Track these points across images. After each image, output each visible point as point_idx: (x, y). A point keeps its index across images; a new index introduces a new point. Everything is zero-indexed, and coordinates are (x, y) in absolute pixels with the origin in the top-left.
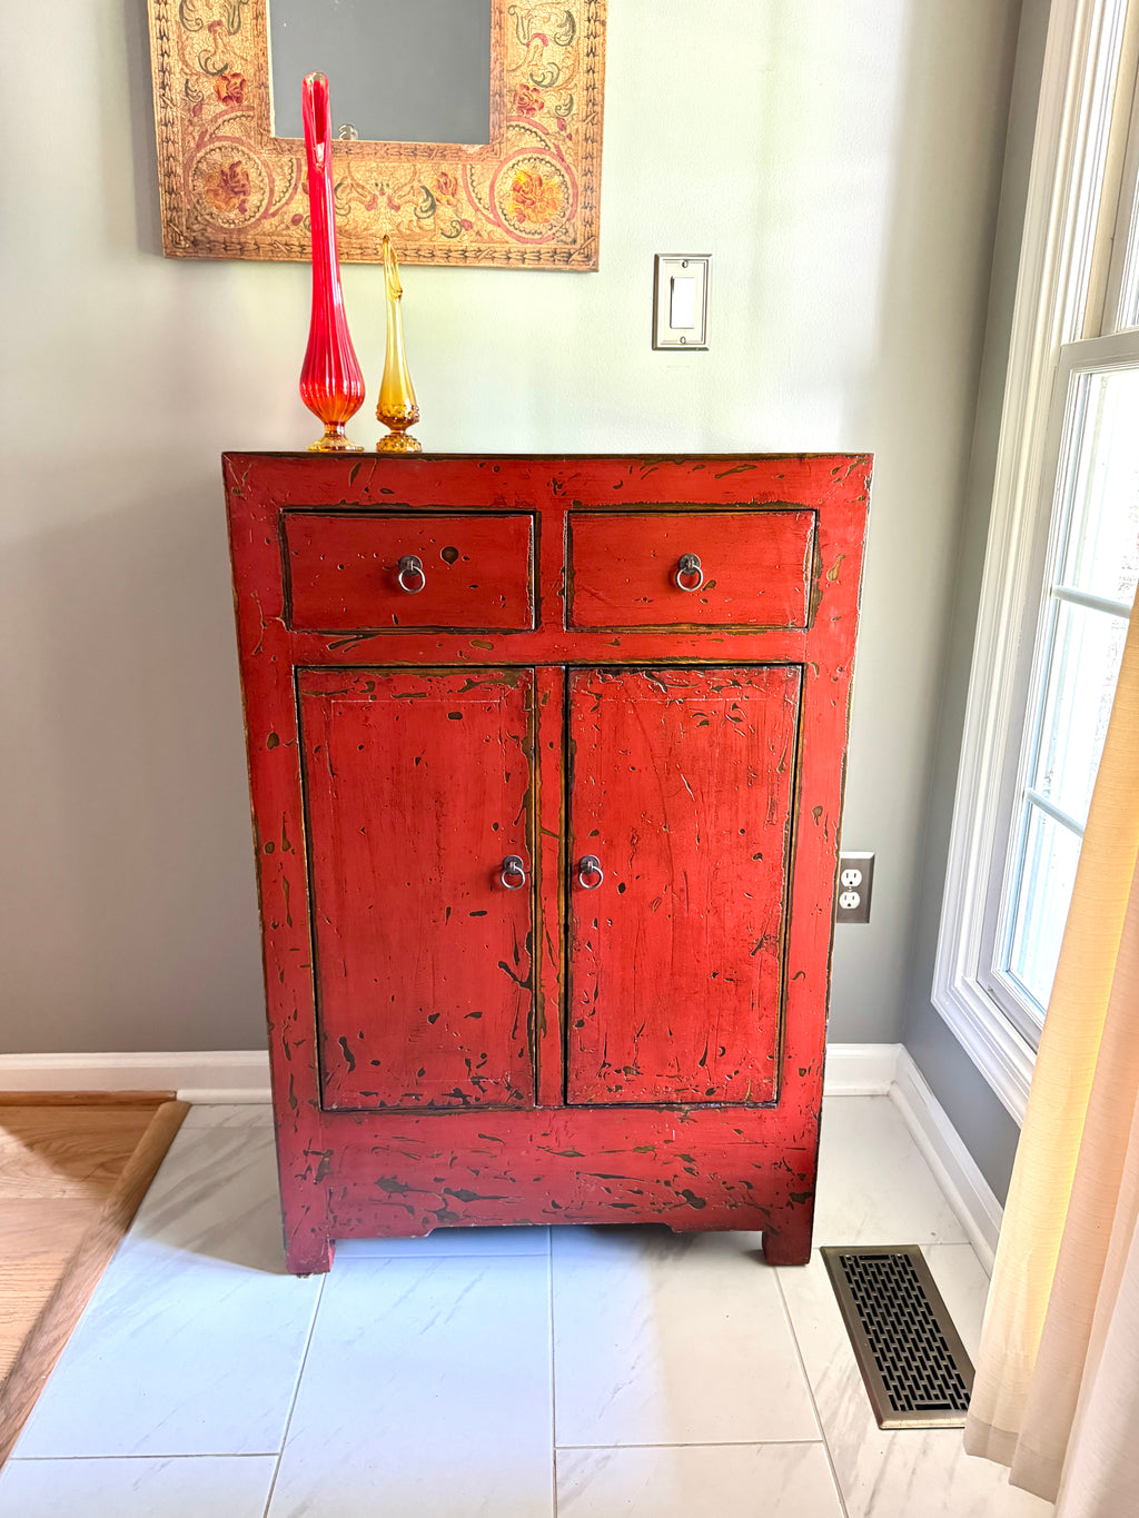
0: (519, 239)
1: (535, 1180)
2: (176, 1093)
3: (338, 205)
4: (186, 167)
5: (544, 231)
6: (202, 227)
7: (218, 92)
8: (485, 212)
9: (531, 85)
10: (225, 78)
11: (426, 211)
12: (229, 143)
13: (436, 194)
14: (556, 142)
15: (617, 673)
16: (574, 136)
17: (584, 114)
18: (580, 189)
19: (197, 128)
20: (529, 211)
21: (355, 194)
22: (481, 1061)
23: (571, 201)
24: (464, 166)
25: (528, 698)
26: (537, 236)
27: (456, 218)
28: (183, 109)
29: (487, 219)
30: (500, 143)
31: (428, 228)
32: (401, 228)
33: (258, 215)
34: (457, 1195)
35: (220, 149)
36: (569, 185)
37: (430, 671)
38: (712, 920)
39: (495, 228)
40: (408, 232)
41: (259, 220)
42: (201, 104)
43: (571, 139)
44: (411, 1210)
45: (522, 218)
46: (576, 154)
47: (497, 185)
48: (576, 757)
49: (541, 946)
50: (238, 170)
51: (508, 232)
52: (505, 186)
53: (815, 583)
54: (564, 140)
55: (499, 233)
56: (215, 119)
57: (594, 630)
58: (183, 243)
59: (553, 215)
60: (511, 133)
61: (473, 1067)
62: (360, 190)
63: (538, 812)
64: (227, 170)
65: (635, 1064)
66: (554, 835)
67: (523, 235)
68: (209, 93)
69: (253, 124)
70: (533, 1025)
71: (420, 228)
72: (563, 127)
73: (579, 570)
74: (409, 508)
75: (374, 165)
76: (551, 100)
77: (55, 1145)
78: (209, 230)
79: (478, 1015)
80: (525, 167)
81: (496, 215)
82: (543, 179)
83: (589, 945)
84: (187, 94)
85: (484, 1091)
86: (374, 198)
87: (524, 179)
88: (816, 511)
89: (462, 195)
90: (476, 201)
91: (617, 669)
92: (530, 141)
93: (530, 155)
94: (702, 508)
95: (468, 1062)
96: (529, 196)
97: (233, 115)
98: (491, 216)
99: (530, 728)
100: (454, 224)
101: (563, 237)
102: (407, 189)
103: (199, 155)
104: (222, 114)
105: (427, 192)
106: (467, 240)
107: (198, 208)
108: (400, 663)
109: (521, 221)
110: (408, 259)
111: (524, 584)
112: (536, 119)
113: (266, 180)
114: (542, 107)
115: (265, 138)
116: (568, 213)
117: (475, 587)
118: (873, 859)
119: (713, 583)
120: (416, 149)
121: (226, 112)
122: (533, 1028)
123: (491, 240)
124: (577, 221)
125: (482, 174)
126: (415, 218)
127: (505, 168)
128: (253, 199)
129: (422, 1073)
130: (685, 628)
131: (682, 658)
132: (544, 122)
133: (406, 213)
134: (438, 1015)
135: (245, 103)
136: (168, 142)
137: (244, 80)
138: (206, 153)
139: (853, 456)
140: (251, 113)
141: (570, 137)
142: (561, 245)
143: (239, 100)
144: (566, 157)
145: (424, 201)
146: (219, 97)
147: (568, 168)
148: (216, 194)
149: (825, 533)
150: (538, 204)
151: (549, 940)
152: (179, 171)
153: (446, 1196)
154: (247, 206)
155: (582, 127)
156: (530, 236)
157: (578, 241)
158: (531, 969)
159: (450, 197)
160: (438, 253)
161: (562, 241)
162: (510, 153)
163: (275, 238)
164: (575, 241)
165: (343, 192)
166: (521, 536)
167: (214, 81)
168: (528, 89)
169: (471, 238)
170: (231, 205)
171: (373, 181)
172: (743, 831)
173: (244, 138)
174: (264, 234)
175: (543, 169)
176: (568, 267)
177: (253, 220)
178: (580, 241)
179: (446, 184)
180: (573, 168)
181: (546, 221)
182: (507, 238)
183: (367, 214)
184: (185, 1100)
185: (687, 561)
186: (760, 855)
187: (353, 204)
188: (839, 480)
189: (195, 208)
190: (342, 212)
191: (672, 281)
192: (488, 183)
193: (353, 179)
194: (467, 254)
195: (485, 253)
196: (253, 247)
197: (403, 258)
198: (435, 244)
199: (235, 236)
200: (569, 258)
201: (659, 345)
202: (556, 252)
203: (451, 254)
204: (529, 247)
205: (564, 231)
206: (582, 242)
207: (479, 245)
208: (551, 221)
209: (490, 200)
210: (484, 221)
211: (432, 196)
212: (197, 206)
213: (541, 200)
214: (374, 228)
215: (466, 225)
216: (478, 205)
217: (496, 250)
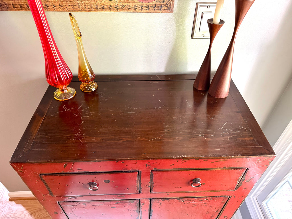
0: (140, 1)
25: (137, 204)
37: (103, 201)
106: (117, 1)
110: (93, 10)
111: (135, 186)
117: (117, 187)
119: (204, 184)
123: (128, 1)
149: (249, 173)
160: (106, 7)
164: (164, 1)
176: (161, 11)
182: (135, 0)
191: (202, 14)
194: (118, 7)
195: (126, 7)
196: (25, 6)
197: (91, 9)
198: (104, 3)
199: (16, 2)
200: (161, 8)
201: (194, 37)
202: (155, 6)
203: (111, 7)
204: (144, 4)
206: (167, 1)
207: (123, 3)
217: (130, 5)
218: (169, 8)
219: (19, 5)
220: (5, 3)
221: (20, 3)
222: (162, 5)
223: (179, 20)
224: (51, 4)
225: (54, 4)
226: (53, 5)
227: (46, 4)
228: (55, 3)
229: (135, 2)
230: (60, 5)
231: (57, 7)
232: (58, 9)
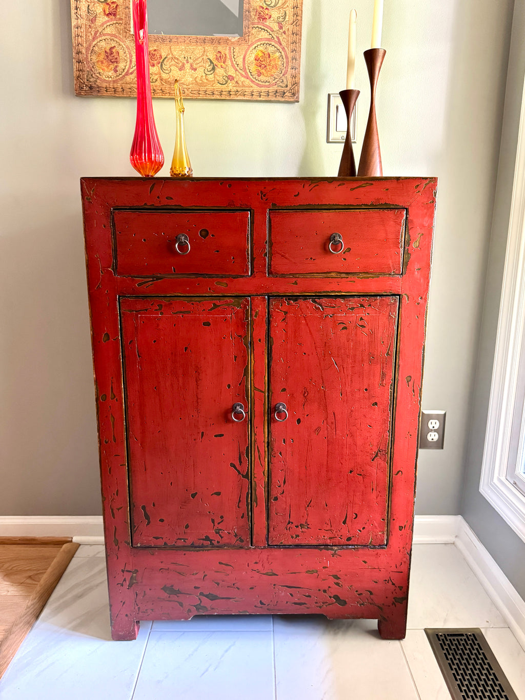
0: (258, 85)
1: (251, 588)
2: (72, 538)
3: (165, 68)
4: (87, 49)
5: (271, 81)
6: (95, 79)
7: (104, 11)
8: (241, 71)
9: (265, 6)
10: (108, 4)
11: (210, 71)
12: (109, 37)
13: (215, 62)
14: (277, 35)
15: (295, 300)
16: (286, 32)
17: (292, 21)
18: (290, 59)
19: (93, 29)
20: (263, 71)
21: (173, 62)
22: (220, 520)
23: (285, 65)
24: (230, 48)
25: (247, 314)
26: (267, 84)
27: (225, 75)
28: (86, 20)
29: (242, 75)
30: (248, 36)
31: (211, 80)
32: (197, 80)
33: (123, 74)
34: (207, 596)
35: (105, 40)
36: (284, 57)
37: (193, 299)
38: (349, 440)
39: (245, 79)
40: (201, 82)
41: (124, 76)
42: (95, 17)
43: (285, 34)
44: (181, 605)
45: (260, 74)
46: (288, 41)
47: (247, 57)
48: (273, 346)
49: (255, 454)
50: (114, 50)
51: (252, 81)
52: (251, 58)
53: (406, 249)
54: (281, 34)
55: (247, 82)
56: (103, 24)
57: (283, 276)
58: (85, 88)
59: (276, 73)
60: (254, 31)
61: (216, 524)
62: (176, 60)
63: (252, 378)
64: (108, 51)
65: (306, 522)
66: (263, 392)
67: (260, 83)
68: (100, 11)
69: (122, 27)
70: (249, 499)
71: (207, 80)
72: (281, 28)
73: (275, 243)
74: (182, 208)
75: (183, 47)
76: (275, 14)
77: (6, 566)
78: (98, 81)
79: (218, 494)
80: (261, 48)
81: (246, 73)
82: (271, 54)
83: (281, 453)
84: (89, 12)
85: (222, 538)
86: (183, 65)
87: (261, 54)
88: (406, 209)
89: (229, 62)
90: (236, 66)
91: (296, 298)
92: (264, 35)
93: (264, 42)
94: (343, 207)
95: (213, 521)
96: (263, 63)
97: (112, 23)
98: (244, 73)
99: (248, 331)
100: (224, 77)
101: (281, 84)
102: (200, 60)
103: (94, 43)
104: (106, 22)
105: (211, 61)
106: (231, 86)
108: (176, 294)
109: (259, 76)
110: (201, 95)
111: (244, 250)
112: (267, 24)
113: (128, 56)
114: (270, 17)
115: (128, 35)
116: (283, 72)
117: (218, 251)
118: (445, 414)
119: (349, 249)
120: (205, 40)
121: (108, 21)
122: (249, 501)
123: (244, 86)
124: (288, 76)
125: (239, 52)
126: (204, 75)
127: (251, 49)
128: (121, 65)
129: (187, 527)
130: (333, 274)
131: (332, 292)
132: (271, 25)
133: (200, 72)
134: (197, 493)
135: (118, 17)
136: (78, 36)
137: (117, 5)
138: (98, 42)
139: (426, 178)
140: (121, 22)
141: (284, 32)
142: (280, 88)
143: (115, 15)
144: (282, 43)
145: (209, 66)
146: (105, 14)
147: (283, 49)
148: (102, 63)
149: (412, 221)
150: (268, 67)
151: (259, 451)
152: (84, 51)
153: (201, 597)
154: (118, 69)
155: (291, 27)
156: (264, 84)
157: (288, 86)
158: (248, 467)
159: (222, 64)
160: (216, 93)
161: (280, 86)
162: (254, 41)
163: (132, 85)
165: (167, 61)
166: (244, 224)
167: (102, 5)
168: (263, 8)
169: (233, 85)
170: (110, 68)
171: (183, 56)
172: (366, 390)
173: (117, 34)
174: (127, 84)
175: (271, 49)
176: (283, 99)
177: (121, 76)
178: (290, 86)
179: (220, 57)
180: (286, 48)
181: (272, 76)
182: (252, 84)
183: (179, 72)
184: (76, 542)
185: (335, 237)
186: (376, 404)
187: (172, 68)
188: (419, 192)
189: (91, 70)
190: (167, 72)
191: (337, 107)
192: (242, 56)
193: (172, 55)
194: (231, 93)
195: (240, 92)
196: (120, 90)
197: (198, 95)
198: (214, 88)
199: (111, 84)
200: (283, 95)
201: (330, 140)
202: (277, 92)
203: (222, 93)
204: (263, 89)
205: (281, 81)
206: (291, 86)
207: (238, 88)
208: (275, 76)
209: (243, 66)
210: (240, 76)
211: (213, 63)
212: (93, 69)
213: (269, 65)
214: (183, 80)
215: (230, 78)
216: (237, 68)
217: (246, 91)
218: (294, 94)
219: (113, 88)
220: (98, 85)
221: (115, 86)
222: (285, 91)
225: (155, 88)
226: (154, 90)
229: (251, 87)
230: (161, 90)
231: (158, 91)
232: (158, 94)
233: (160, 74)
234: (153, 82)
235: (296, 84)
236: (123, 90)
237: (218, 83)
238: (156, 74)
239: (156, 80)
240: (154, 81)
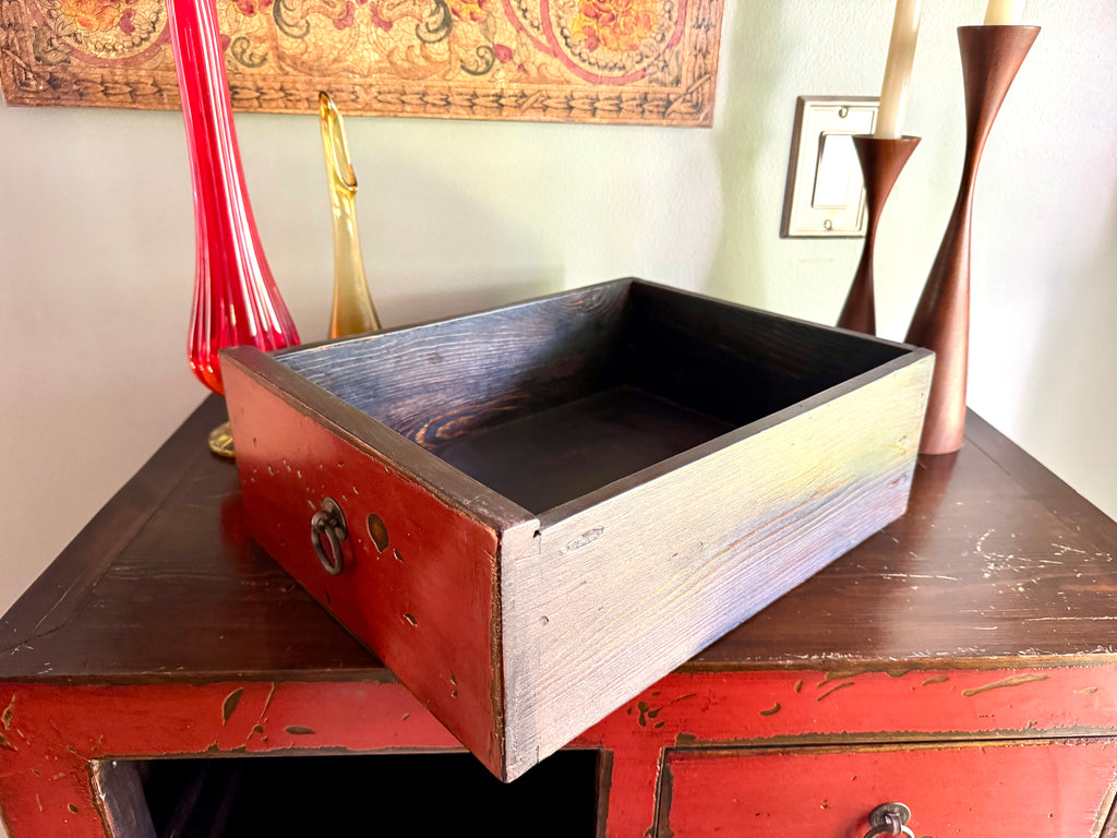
0: (588, 76)
3: (288, 20)
5: (628, 64)
6: (61, 57)
8: (533, 32)
11: (436, 31)
13: (452, 2)
20: (607, 32)
21: (315, 3)
23: (675, 15)
26: (617, 73)
27: (484, 42)
29: (538, 44)
31: (439, 58)
32: (396, 58)
33: (154, 37)
39: (548, 59)
40: (406, 65)
41: (156, 44)
51: (570, 65)
55: (555, 67)
58: (33, 83)
59: (646, 39)
67: (595, 70)
71: (427, 58)
78: (75, 61)
81: (551, 38)
86: (348, 9)
90: (519, 14)
98: (543, 39)
100: (482, 52)
101: (660, 75)
106: (502, 79)
107: (52, 25)
109: (592, 48)
110: (408, 108)
116: (669, 36)
123: (543, 79)
124: (685, 49)
126: (416, 42)
128: (144, 10)
142: (655, 87)
145: (432, 14)
150: (621, 21)
154: (134, 21)
156: (606, 73)
157: (683, 80)
159: (475, 7)
160: (457, 100)
161: (657, 80)
164: (678, 81)
169: (510, 76)
170: (107, 19)
174: (168, 69)
176: (665, 121)
177: (146, 45)
178: (686, 80)
181: (633, 47)
182: (573, 77)
183: (337, 34)
187: (313, 19)
189: (46, 24)
190: (296, 31)
191: (822, 139)
194: (503, 101)
195: (532, 99)
196: (149, 89)
197: (399, 107)
198: (451, 84)
199: (118, 72)
200: (667, 108)
201: (792, 233)
202: (646, 99)
203: (476, 101)
204: (604, 90)
205: (661, 64)
206: (690, 82)
207: (524, 86)
208: (642, 48)
209: (542, 13)
210: (531, 48)
211: (445, 6)
212: (49, 21)
213: (627, 13)
214: (350, 58)
215: (502, 53)
216: (522, 20)
217: (552, 94)
218: (698, 107)
219: (127, 84)
220: (74, 75)
221: (133, 78)
222: (672, 97)
223: (735, 162)
224: (249, 84)
225: (260, 84)
226: (258, 89)
227: (232, 83)
228: (264, 80)
229: (568, 82)
230: (282, 89)
231: (273, 94)
232: (274, 104)
233: (274, 38)
234: (253, 66)
235: (707, 74)
236: (160, 91)
237: (463, 67)
238: (261, 40)
239: (264, 59)
240: (256, 61)
